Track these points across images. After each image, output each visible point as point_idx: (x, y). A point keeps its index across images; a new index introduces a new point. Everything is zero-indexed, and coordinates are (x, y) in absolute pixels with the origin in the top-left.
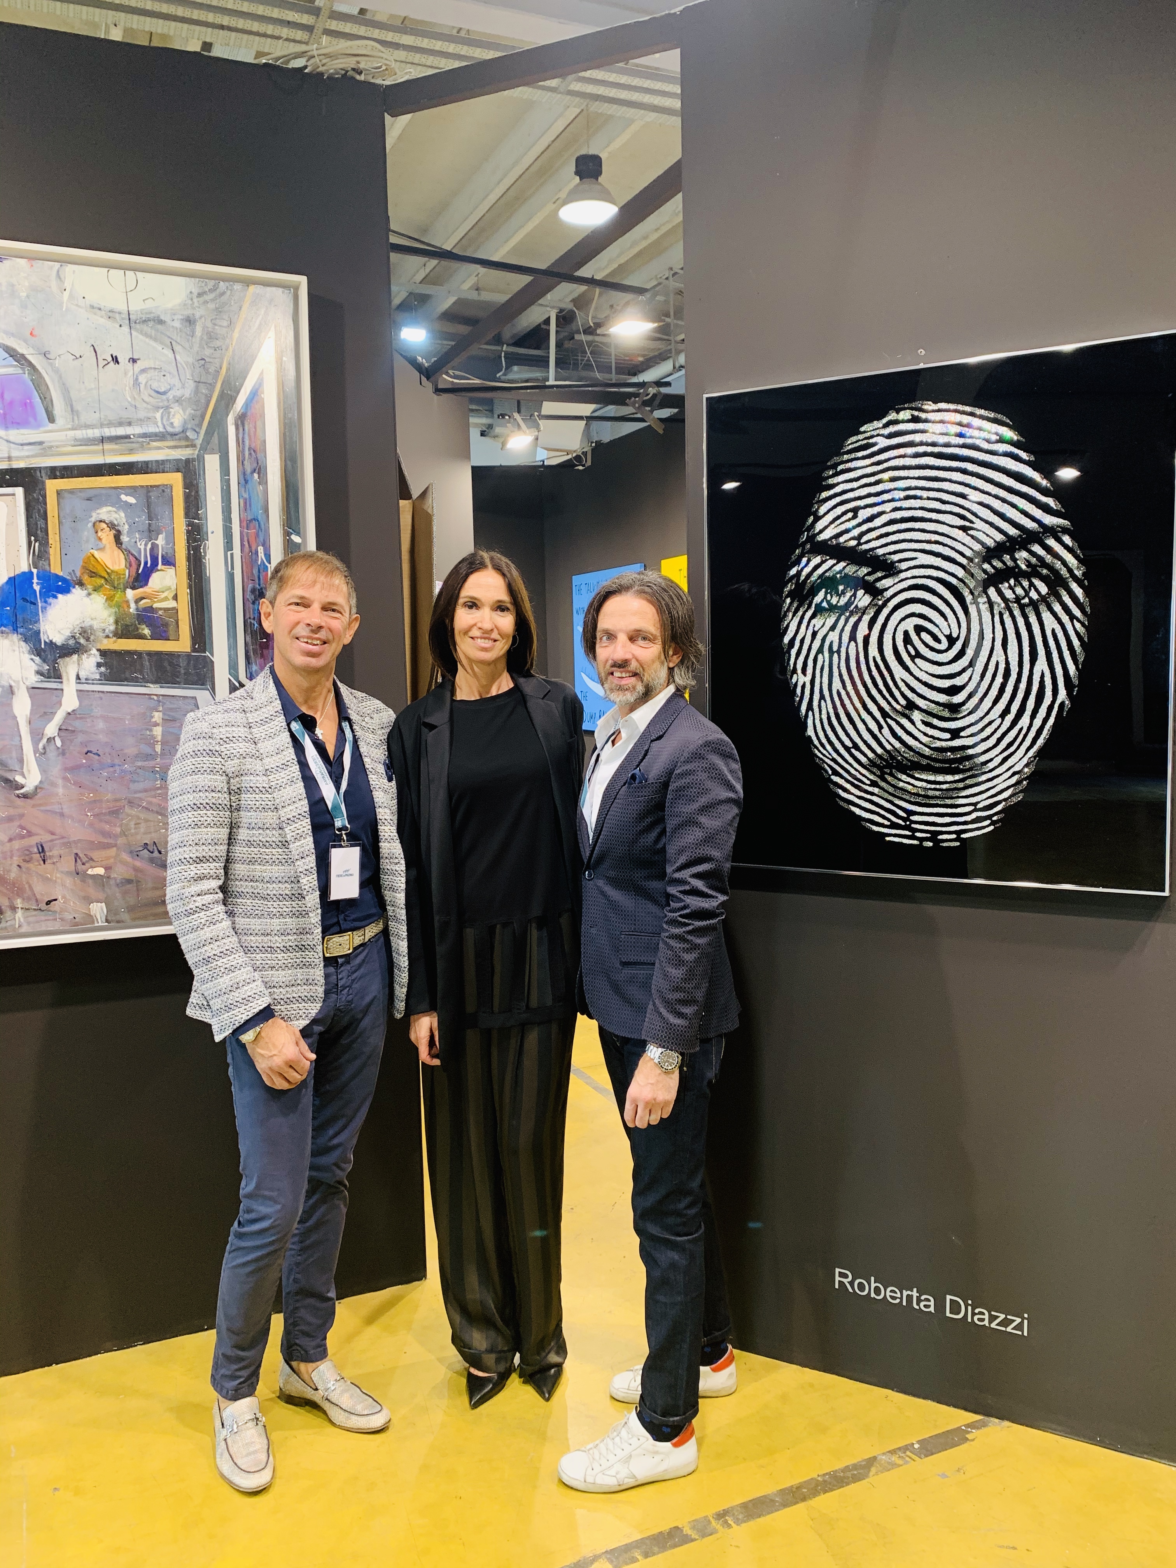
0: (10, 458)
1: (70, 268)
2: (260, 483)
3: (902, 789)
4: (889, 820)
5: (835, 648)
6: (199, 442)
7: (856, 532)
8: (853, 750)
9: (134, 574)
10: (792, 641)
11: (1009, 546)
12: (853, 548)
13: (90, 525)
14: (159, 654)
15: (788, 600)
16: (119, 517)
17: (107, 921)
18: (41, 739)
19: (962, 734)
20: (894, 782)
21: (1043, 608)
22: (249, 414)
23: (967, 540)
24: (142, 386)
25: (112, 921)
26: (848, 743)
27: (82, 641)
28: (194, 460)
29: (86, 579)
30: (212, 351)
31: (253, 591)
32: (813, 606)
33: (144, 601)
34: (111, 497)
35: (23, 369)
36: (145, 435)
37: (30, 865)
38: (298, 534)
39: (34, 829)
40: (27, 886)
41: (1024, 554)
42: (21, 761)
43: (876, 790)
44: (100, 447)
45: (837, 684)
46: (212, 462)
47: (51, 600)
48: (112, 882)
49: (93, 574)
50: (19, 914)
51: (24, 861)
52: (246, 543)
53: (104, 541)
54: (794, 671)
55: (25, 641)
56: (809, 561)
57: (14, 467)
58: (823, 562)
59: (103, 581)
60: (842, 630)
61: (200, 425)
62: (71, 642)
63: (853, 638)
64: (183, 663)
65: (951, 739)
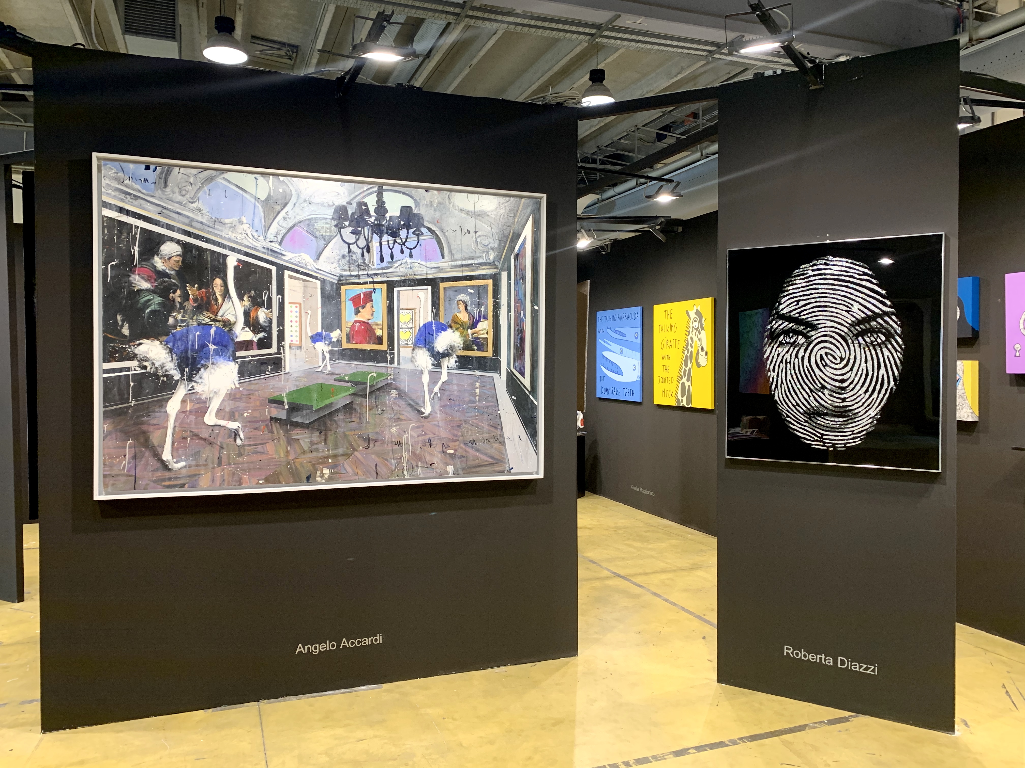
0: (427, 274)
1: (453, 193)
2: (523, 284)
3: (819, 424)
4: (813, 438)
5: (788, 361)
6: (500, 266)
7: (799, 310)
8: (797, 407)
9: (471, 323)
10: (768, 356)
11: (868, 319)
12: (797, 318)
13: (456, 302)
14: (479, 357)
15: (766, 339)
16: (467, 298)
17: (454, 474)
18: (432, 393)
19: (847, 400)
20: (816, 421)
21: (883, 346)
22: (520, 253)
23: (849, 316)
24: (478, 243)
25: (456, 474)
26: (794, 403)
27: (450, 351)
28: (497, 274)
29: (453, 324)
30: (506, 227)
31: (518, 330)
32: (778, 342)
33: (475, 334)
34: (463, 290)
35: (433, 236)
36: (478, 264)
37: (425, 448)
38: (537, 305)
39: (428, 432)
40: (423, 457)
41: (875, 323)
42: (424, 402)
43: (807, 424)
44: (461, 269)
45: (789, 377)
46: (504, 275)
47: (439, 334)
48: (456, 457)
49: (456, 323)
50: (420, 469)
51: (423, 446)
52: (516, 310)
53: (461, 309)
54: (769, 370)
55: (428, 351)
56: (776, 322)
57: (428, 277)
58: (783, 323)
59: (459, 326)
60: (792, 353)
61: (500, 259)
62: (446, 352)
63: (796, 356)
64: (489, 361)
65: (842, 402)
